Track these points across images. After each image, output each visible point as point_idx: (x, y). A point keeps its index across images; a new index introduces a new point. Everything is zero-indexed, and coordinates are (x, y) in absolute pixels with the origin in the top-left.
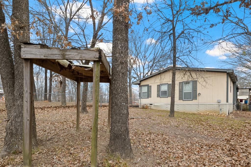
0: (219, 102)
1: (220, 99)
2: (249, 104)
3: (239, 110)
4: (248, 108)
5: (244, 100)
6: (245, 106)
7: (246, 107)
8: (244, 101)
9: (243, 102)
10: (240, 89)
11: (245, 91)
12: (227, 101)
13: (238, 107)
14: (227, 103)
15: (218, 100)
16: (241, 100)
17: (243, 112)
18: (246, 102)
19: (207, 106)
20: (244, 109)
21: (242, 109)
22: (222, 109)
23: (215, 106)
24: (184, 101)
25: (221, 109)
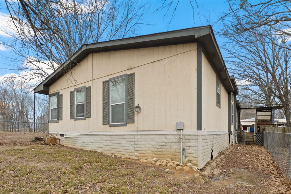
0: (180, 130)
1: (182, 122)
2: (256, 133)
3: (241, 143)
4: (255, 140)
5: (249, 126)
6: (250, 136)
7: (252, 138)
8: (248, 128)
9: (248, 131)
10: (243, 109)
11: (250, 111)
12: (199, 127)
13: (240, 138)
14: (200, 133)
15: (179, 122)
16: (245, 127)
17: (247, 146)
18: (252, 131)
19: (154, 140)
20: (249, 141)
21: (246, 142)
22: (186, 148)
23: (171, 141)
24: (112, 128)
25: (184, 150)
